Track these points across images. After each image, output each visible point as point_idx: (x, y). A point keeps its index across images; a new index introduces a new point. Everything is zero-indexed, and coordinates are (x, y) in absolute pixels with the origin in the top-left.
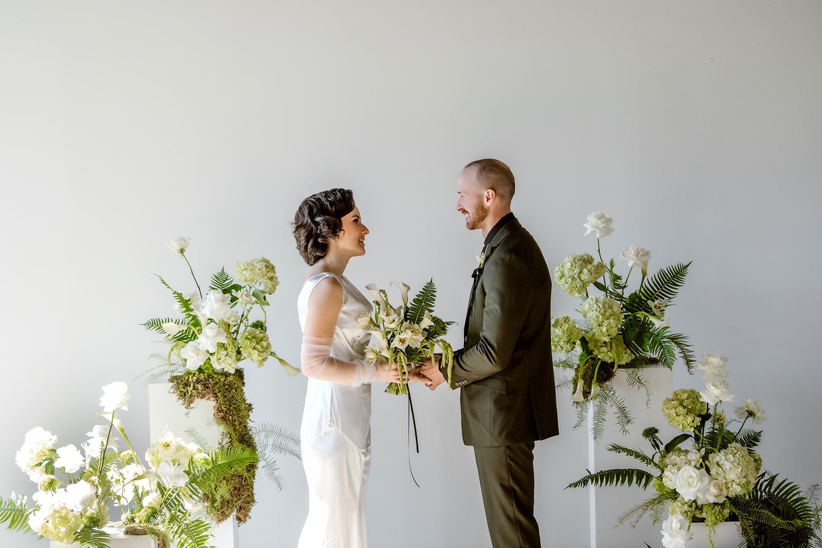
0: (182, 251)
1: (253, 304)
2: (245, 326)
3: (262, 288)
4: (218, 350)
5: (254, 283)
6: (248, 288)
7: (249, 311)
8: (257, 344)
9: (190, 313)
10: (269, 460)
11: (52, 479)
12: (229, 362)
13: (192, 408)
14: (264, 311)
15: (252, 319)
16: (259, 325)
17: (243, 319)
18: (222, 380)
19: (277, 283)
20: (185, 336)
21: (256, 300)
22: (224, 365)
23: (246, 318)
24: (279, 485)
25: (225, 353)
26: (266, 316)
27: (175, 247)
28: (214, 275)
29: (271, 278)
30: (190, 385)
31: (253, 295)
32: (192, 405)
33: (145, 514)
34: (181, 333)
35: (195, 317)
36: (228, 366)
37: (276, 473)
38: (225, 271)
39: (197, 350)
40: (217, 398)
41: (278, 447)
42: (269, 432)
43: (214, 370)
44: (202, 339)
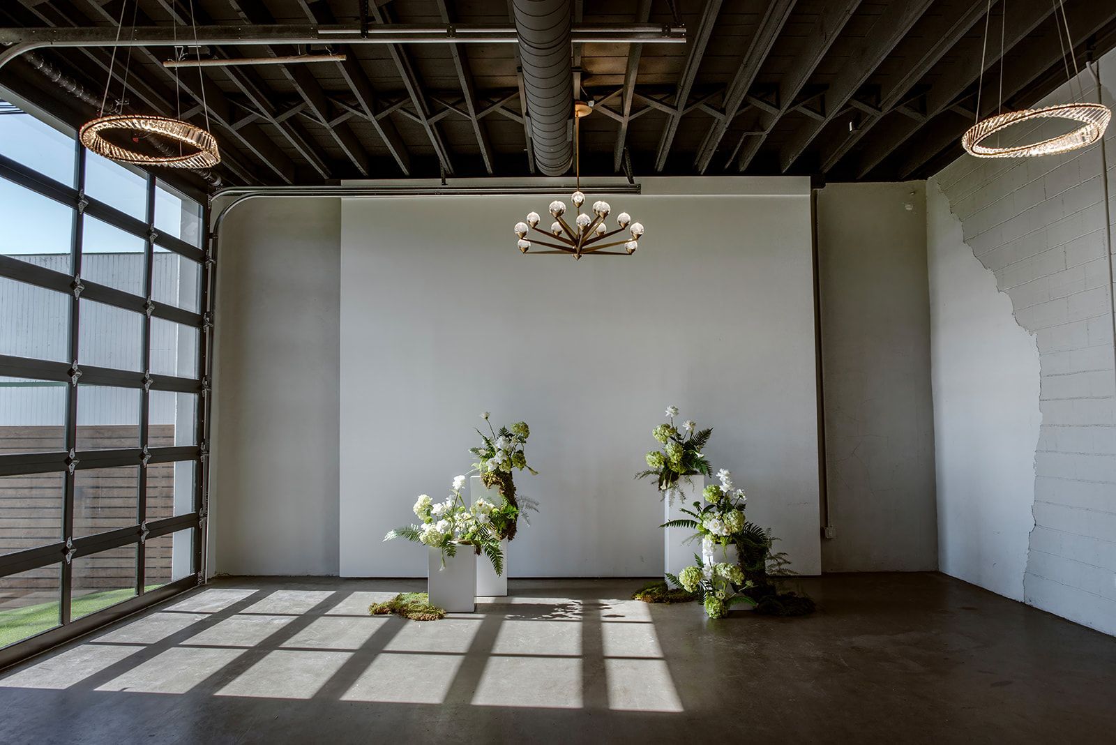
0: (487, 418)
1: (518, 443)
2: (514, 452)
3: (522, 436)
4: (502, 463)
5: (519, 433)
6: (516, 435)
7: (516, 446)
8: (519, 461)
9: (490, 446)
10: (524, 512)
11: (430, 519)
12: (507, 469)
13: (491, 489)
14: (523, 446)
15: (518, 449)
16: (520, 452)
17: (514, 449)
18: (504, 476)
19: (530, 433)
21: (520, 441)
22: (505, 470)
24: (529, 523)
25: (505, 464)
26: (524, 448)
27: (483, 416)
28: (501, 430)
29: (526, 432)
30: (490, 478)
31: (518, 439)
33: (470, 536)
34: (487, 455)
35: (492, 448)
37: (528, 518)
38: (506, 427)
39: (493, 463)
40: (501, 484)
41: (529, 507)
42: (524, 500)
43: (500, 472)
44: (496, 457)
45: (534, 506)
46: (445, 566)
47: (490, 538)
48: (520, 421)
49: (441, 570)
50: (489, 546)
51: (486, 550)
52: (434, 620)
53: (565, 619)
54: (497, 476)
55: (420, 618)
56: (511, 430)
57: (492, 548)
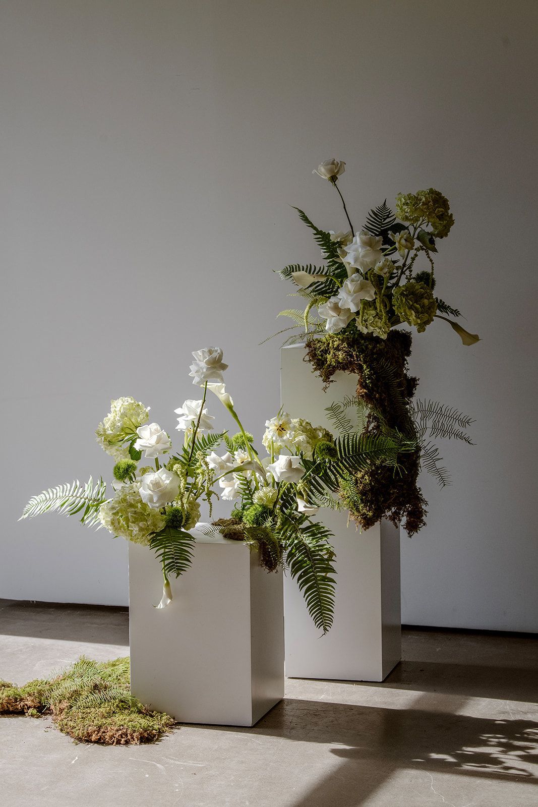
0: (333, 179)
1: (418, 250)
2: (407, 278)
3: (430, 229)
4: (364, 308)
5: (419, 223)
6: (411, 229)
7: (413, 259)
8: (416, 302)
9: (336, 260)
10: (428, 447)
11: (128, 465)
12: (379, 325)
13: (332, 381)
14: (431, 260)
15: (417, 270)
16: (426, 279)
17: (405, 269)
18: (370, 347)
19: (451, 222)
20: (329, 289)
21: (422, 245)
22: (372, 328)
23: (410, 267)
24: (442, 479)
25: (373, 312)
26: (433, 267)
27: (323, 173)
28: (373, 211)
29: (441, 217)
30: (330, 352)
31: (418, 238)
32: (332, 378)
33: (253, 513)
34: (323, 286)
35: (341, 266)
36: (378, 330)
37: (439, 464)
38: (388, 205)
39: (336, 308)
40: (360, 369)
41: (440, 430)
42: (427, 412)
43: (361, 334)
44: (342, 294)
45: (457, 427)
46: (170, 596)
47: (306, 524)
48: (419, 186)
49: (161, 606)
50: (301, 546)
51: (291, 555)
52: (127, 743)
53: (492, 769)
54: (350, 345)
55: (89, 735)
56: (398, 214)
57: (309, 553)
